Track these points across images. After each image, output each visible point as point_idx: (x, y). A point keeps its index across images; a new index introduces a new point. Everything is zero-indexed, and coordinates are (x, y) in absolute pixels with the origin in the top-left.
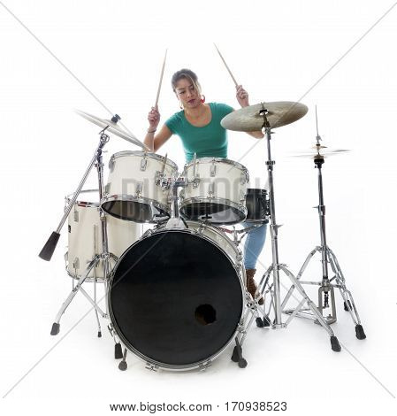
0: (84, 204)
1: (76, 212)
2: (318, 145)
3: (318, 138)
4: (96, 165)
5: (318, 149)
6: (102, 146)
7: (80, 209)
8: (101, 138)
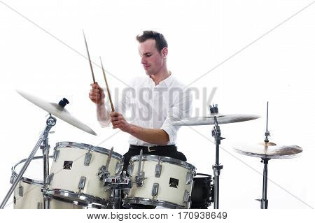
0: (29, 181)
1: (21, 188)
2: (267, 141)
3: (267, 134)
4: (42, 147)
5: (266, 147)
6: (48, 128)
7: (25, 185)
8: (47, 122)
